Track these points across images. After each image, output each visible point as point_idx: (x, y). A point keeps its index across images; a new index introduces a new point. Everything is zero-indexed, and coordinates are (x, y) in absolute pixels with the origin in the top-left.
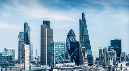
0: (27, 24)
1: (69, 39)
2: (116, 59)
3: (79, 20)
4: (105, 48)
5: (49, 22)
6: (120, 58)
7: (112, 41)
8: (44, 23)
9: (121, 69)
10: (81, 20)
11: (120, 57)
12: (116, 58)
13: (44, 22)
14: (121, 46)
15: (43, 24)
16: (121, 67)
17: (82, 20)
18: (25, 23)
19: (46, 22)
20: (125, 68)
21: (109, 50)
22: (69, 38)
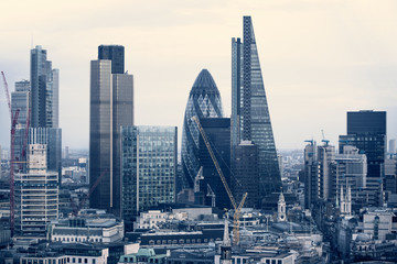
0: (44, 52)
1: (197, 107)
2: (365, 183)
3: (233, 39)
4: (327, 145)
5: (120, 50)
6: (381, 179)
7: (350, 115)
8: (104, 54)
9: (376, 234)
10: (239, 39)
11: (379, 176)
12: (365, 179)
13: (101, 49)
14: (385, 133)
15: (101, 57)
16: (376, 229)
17: (242, 41)
18: (36, 50)
19: (110, 48)
20: (389, 232)
21: (341, 151)
22: (195, 101)
